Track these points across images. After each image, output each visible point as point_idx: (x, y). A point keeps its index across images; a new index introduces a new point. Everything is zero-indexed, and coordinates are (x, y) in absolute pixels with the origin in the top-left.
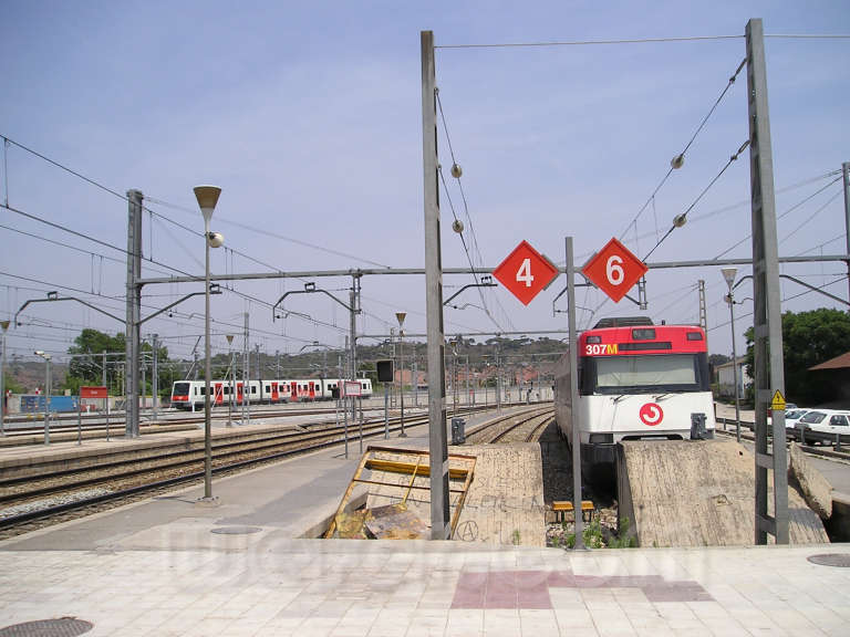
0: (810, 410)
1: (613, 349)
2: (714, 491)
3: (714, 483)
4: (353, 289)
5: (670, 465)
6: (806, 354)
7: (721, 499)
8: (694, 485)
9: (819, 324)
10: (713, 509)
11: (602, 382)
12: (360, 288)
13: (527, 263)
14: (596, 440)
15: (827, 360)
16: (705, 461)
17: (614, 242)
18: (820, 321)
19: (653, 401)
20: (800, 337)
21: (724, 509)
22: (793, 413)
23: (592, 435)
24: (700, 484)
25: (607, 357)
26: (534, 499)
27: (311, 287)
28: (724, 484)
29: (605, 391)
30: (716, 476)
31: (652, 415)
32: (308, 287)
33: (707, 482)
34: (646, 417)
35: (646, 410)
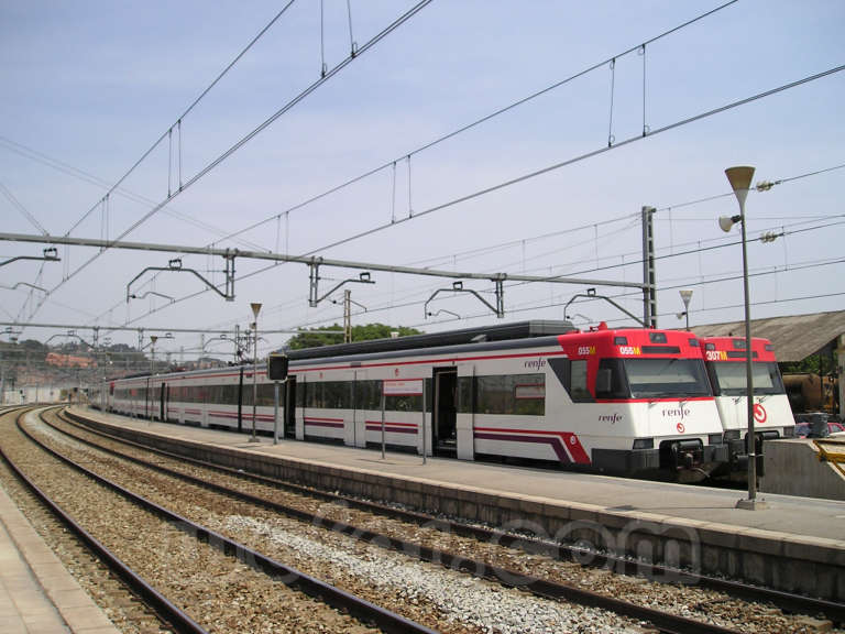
4: (226, 272)
12: (233, 272)
31: (759, 413)
34: (757, 415)
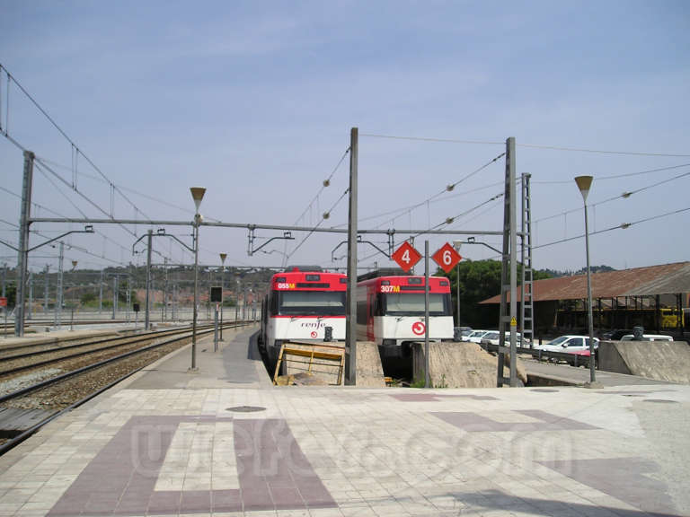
0: (488, 332)
1: (397, 289)
2: (470, 368)
3: (470, 364)
5: (446, 355)
6: (477, 292)
7: (474, 372)
8: (459, 365)
9: (486, 271)
10: (470, 378)
11: (390, 308)
13: (407, 252)
14: (386, 343)
15: (492, 296)
16: (464, 353)
17: (447, 244)
18: (488, 268)
19: (420, 321)
20: (473, 280)
21: (476, 377)
22: (477, 333)
23: (385, 340)
24: (463, 364)
25: (393, 294)
26: (378, 371)
27: (162, 232)
28: (475, 365)
29: (392, 314)
30: (470, 361)
31: (419, 329)
32: (160, 232)
33: (467, 364)
34: (416, 330)
35: (415, 326)
